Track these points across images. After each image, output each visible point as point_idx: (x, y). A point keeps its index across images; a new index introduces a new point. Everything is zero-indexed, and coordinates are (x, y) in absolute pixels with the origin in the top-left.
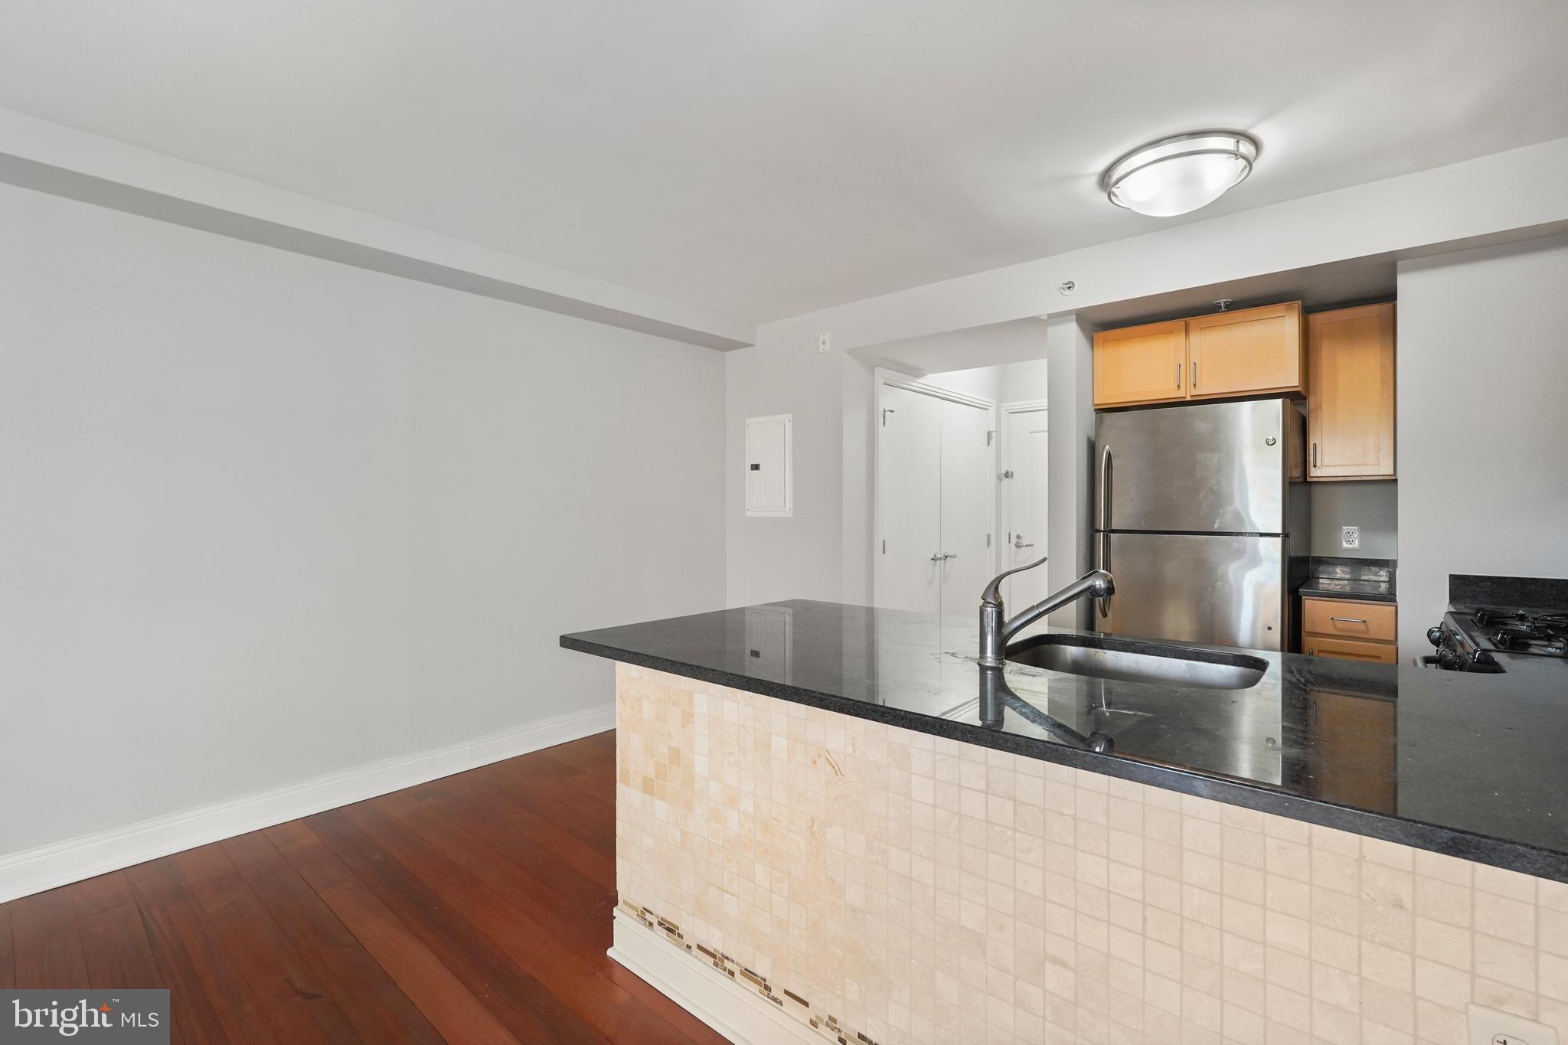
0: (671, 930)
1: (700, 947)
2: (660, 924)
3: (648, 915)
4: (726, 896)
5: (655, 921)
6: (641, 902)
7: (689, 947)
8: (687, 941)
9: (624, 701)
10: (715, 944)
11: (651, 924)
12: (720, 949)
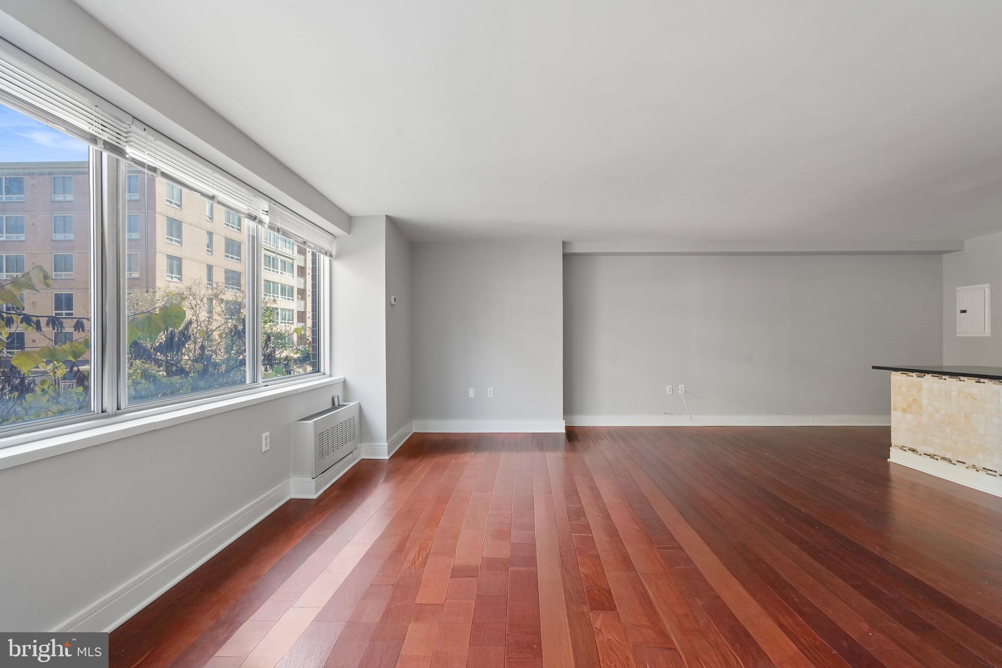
0: (913, 451)
1: (925, 454)
2: (909, 450)
3: (904, 448)
4: (935, 438)
5: (907, 449)
6: (901, 444)
7: (920, 455)
8: (919, 453)
9: (894, 387)
10: (931, 451)
11: (905, 450)
12: (932, 453)
